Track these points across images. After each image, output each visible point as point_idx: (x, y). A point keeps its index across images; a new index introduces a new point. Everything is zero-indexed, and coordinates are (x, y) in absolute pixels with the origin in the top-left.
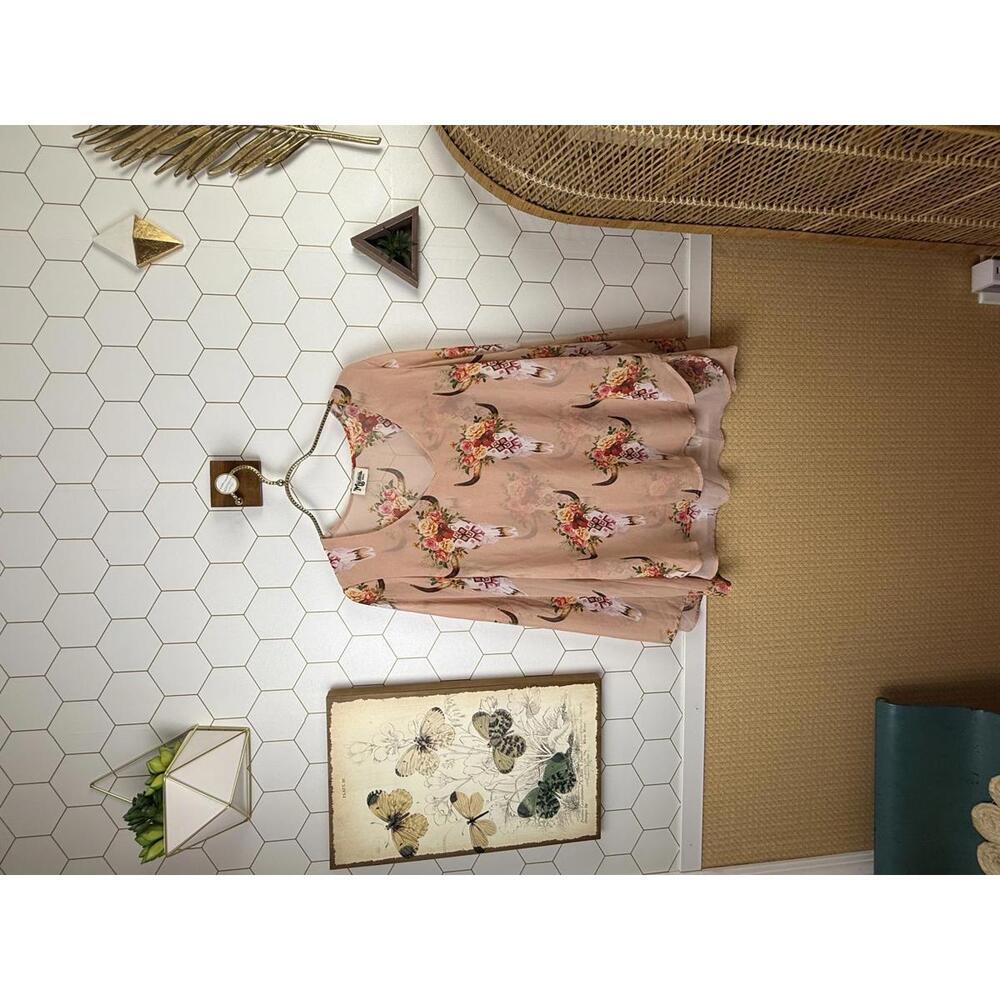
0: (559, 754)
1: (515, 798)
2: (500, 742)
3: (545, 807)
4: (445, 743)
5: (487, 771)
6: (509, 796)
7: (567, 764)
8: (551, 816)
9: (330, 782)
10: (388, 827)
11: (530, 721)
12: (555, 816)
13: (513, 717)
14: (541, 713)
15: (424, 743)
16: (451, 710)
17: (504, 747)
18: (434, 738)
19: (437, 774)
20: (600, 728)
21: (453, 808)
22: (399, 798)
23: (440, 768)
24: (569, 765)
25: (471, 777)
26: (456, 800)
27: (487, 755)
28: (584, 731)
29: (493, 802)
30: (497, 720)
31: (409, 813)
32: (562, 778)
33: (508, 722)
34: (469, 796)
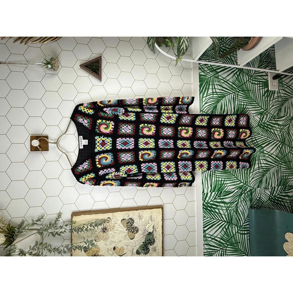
0: (149, 232)
1: (135, 248)
2: (130, 229)
3: (145, 251)
4: (112, 230)
5: (126, 239)
6: (133, 247)
7: (152, 236)
8: (147, 254)
11: (140, 221)
13: (134, 220)
14: (144, 218)
15: (104, 230)
16: (114, 218)
17: (131, 230)
18: (108, 228)
19: (109, 240)
20: (163, 223)
22: (95, 249)
23: (110, 238)
24: (153, 236)
25: (120, 241)
26: (115, 249)
27: (126, 233)
28: (158, 224)
29: (128, 250)
30: (129, 221)
31: (99, 255)
32: (151, 241)
33: (133, 222)
34: (120, 248)
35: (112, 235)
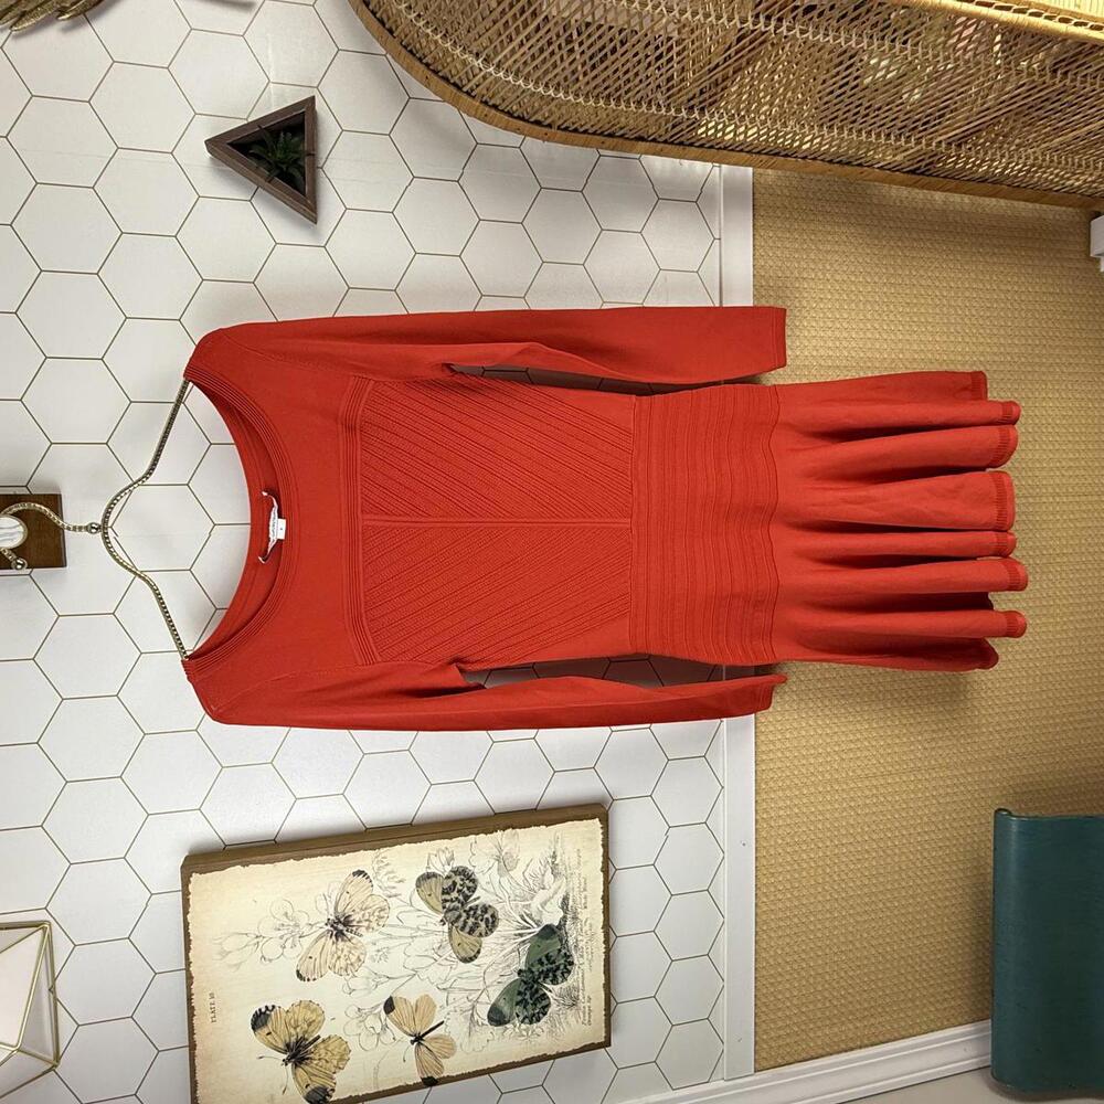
0: (547, 926)
1: (484, 997)
2: (460, 916)
3: (529, 1007)
4: (374, 925)
5: (440, 960)
6: (474, 996)
7: (561, 940)
8: (538, 1020)
9: (189, 999)
10: (286, 1062)
11: (505, 881)
12: (544, 1019)
13: (478, 876)
14: (521, 866)
15: (341, 927)
16: (383, 872)
17: (465, 923)
18: (356, 917)
19: (362, 972)
20: (607, 883)
21: (388, 1021)
22: (301, 1015)
23: (368, 963)
24: (563, 942)
25: (415, 972)
26: (393, 1009)
27: (439, 938)
28: (585, 890)
29: (451, 1008)
30: (454, 884)
31: (319, 1037)
32: (554, 962)
33: (471, 884)
34: (413, 1002)
35: (376, 948)
